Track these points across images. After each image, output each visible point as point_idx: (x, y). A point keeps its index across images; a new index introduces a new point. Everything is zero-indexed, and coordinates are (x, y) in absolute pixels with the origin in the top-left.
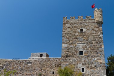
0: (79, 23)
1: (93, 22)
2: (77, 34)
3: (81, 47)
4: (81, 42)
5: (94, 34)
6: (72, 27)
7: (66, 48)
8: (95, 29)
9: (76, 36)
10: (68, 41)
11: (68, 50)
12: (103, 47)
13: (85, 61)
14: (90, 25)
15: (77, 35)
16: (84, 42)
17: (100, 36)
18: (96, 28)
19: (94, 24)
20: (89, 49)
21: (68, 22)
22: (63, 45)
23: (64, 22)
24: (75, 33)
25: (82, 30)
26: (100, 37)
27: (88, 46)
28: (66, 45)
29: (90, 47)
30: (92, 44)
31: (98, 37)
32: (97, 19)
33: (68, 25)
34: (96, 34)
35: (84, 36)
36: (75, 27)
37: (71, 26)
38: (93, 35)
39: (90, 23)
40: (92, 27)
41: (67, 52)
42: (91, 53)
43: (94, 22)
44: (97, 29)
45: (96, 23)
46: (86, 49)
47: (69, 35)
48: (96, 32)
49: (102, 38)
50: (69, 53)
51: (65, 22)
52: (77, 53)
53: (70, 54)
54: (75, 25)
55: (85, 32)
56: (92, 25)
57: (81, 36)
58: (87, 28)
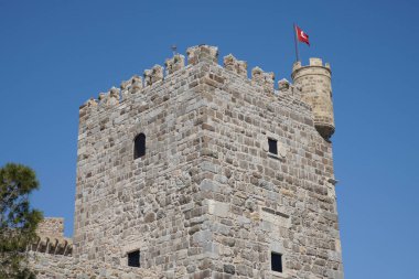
0: (261, 103)
1: (306, 120)
3: (275, 233)
4: (275, 204)
5: (311, 177)
9: (256, 170)
10: (229, 189)
11: (230, 239)
12: (338, 248)
14: (297, 132)
16: (279, 209)
17: (330, 195)
18: (317, 152)
19: (308, 129)
20: (301, 248)
21: (221, 81)
23: (207, 76)
24: (253, 152)
25: (273, 144)
27: (296, 235)
29: (302, 241)
30: (308, 225)
31: (325, 197)
33: (222, 98)
34: (318, 185)
35: (280, 178)
36: (248, 120)
37: (235, 109)
38: (309, 182)
40: (305, 142)
41: (229, 250)
42: (308, 268)
43: (308, 122)
45: (318, 128)
46: (290, 244)
47: (229, 154)
48: (316, 171)
49: (335, 205)
50: (236, 253)
51: (211, 76)
53: (239, 258)
54: (249, 110)
55: (283, 159)
56: (304, 135)
57: (272, 175)
58: (288, 143)
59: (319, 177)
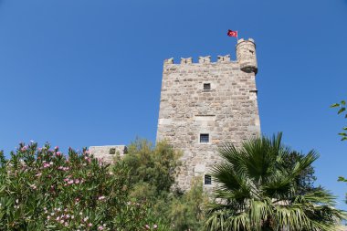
0: (199, 71)
1: (234, 69)
2: (196, 95)
4: (205, 112)
5: (235, 93)
6: (185, 80)
7: (168, 127)
8: (239, 83)
9: (194, 100)
10: (174, 112)
11: (172, 133)
12: (258, 123)
13: (212, 157)
14: (226, 76)
15: (196, 98)
16: (211, 113)
17: (251, 98)
18: (241, 81)
19: (235, 72)
20: (225, 129)
21: (174, 70)
22: (161, 121)
24: (191, 93)
25: (207, 86)
26: (251, 102)
27: (221, 123)
28: (169, 122)
29: (226, 125)
30: (232, 116)
31: (247, 100)
32: (242, 62)
33: (173, 76)
34: (241, 96)
35: (211, 99)
36: (190, 80)
37: (181, 78)
38: (233, 96)
39: (226, 70)
40: (232, 78)
42: (229, 138)
43: (237, 69)
44: (243, 84)
45: (242, 70)
46: (216, 128)
47: (175, 97)
48: (240, 90)
49: (255, 103)
50: (175, 139)
51: (168, 70)
52: (193, 138)
53: (177, 140)
54: (190, 76)
55: (214, 90)
56: (232, 75)
57: (205, 99)
58: (218, 82)
59: (242, 92)
